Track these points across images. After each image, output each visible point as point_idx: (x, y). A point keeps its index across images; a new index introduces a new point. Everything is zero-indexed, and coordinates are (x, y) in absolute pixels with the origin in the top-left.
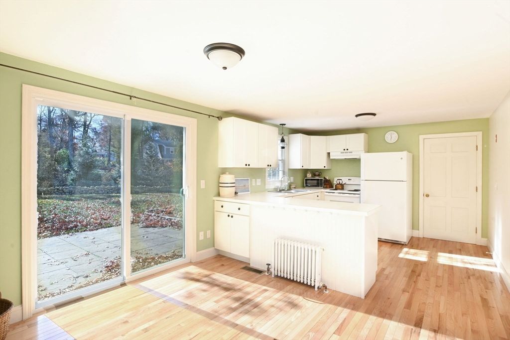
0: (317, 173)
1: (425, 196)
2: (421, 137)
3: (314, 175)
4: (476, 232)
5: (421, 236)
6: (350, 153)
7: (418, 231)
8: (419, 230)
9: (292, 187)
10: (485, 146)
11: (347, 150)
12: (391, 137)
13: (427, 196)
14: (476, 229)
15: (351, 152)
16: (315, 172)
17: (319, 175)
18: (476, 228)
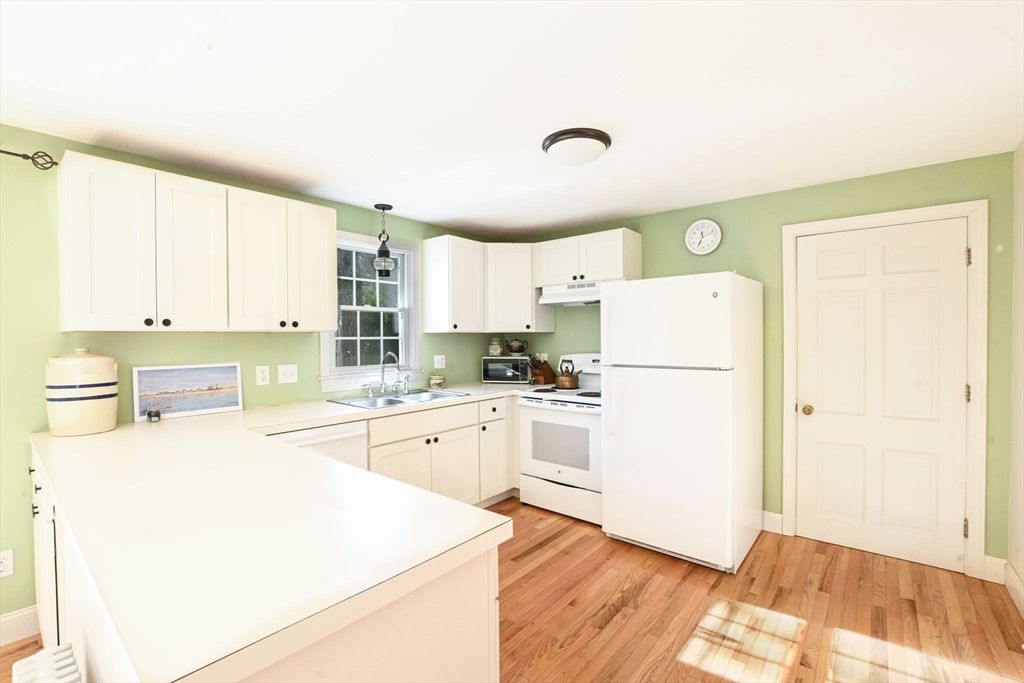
0: (515, 344)
1: (800, 409)
2: (789, 232)
3: (508, 349)
4: (966, 536)
5: (789, 532)
6: (589, 285)
7: (779, 516)
8: (782, 513)
9: (433, 382)
10: (1000, 248)
11: (582, 277)
12: (702, 237)
13: (808, 411)
14: (966, 526)
15: (593, 285)
16: (507, 341)
17: (521, 350)
18: (966, 520)
